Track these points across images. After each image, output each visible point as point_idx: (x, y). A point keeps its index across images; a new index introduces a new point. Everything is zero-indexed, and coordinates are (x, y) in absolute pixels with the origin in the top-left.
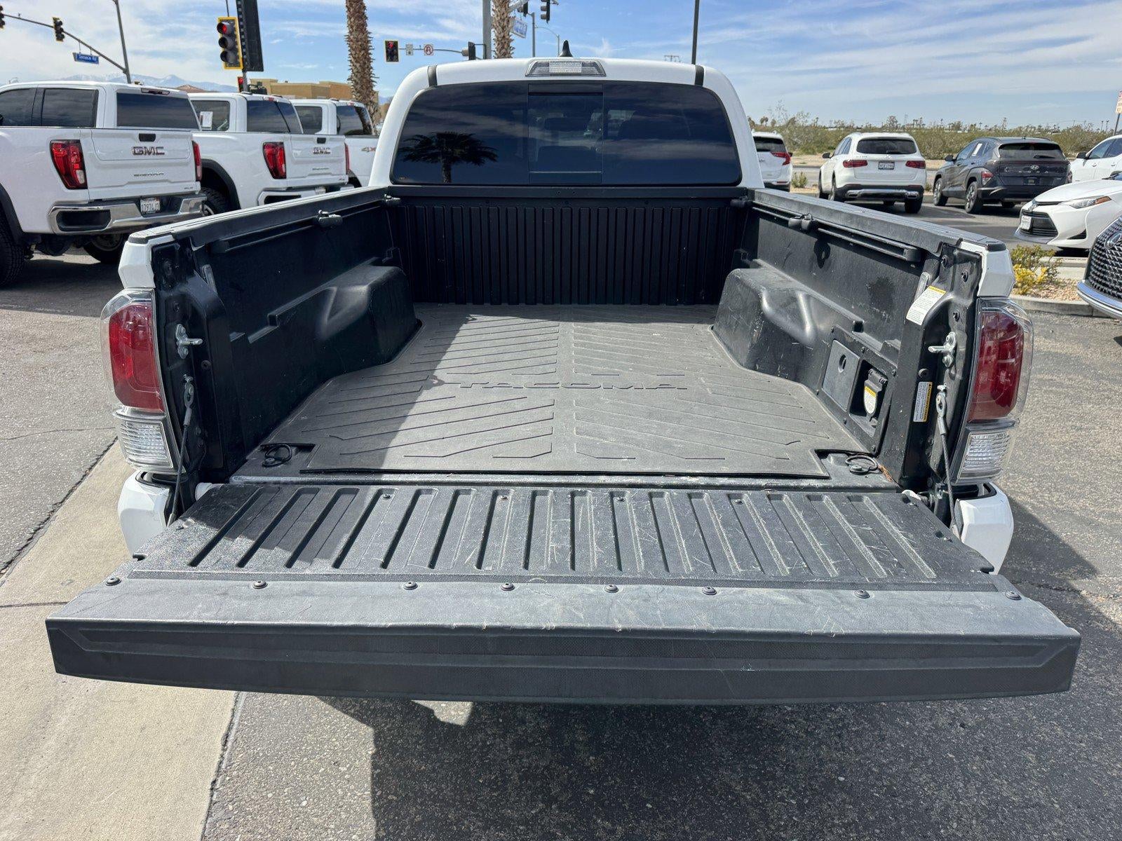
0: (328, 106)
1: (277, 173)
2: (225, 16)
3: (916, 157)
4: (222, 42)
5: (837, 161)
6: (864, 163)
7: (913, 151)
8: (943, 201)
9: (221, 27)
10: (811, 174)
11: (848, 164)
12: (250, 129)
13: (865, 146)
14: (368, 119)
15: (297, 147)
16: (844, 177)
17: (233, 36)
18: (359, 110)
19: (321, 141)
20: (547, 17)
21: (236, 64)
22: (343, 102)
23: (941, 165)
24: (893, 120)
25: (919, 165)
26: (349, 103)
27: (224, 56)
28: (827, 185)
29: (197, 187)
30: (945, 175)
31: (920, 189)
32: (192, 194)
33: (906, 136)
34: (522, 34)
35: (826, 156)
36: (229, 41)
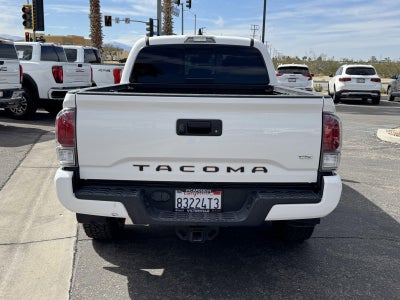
0: (80, 49)
1: (58, 79)
2: (26, 4)
3: (376, 76)
4: (24, 17)
5: (337, 78)
6: (349, 79)
7: (374, 74)
8: (392, 98)
9: (24, 9)
10: (324, 85)
11: (341, 80)
12: (43, 59)
13: (350, 71)
14: (99, 56)
15: (68, 68)
16: (340, 86)
17: (30, 13)
18: (95, 51)
19: (80, 66)
20: (190, 6)
21: (30, 27)
22: (87, 47)
23: (390, 81)
24: (373, 58)
25: (378, 80)
26: (90, 48)
27: (24, 23)
28: (332, 90)
29: (20, 86)
30: (393, 86)
31: (379, 92)
32: (17, 89)
33: (370, 66)
34: (177, 15)
35: (331, 76)
36: (28, 16)
